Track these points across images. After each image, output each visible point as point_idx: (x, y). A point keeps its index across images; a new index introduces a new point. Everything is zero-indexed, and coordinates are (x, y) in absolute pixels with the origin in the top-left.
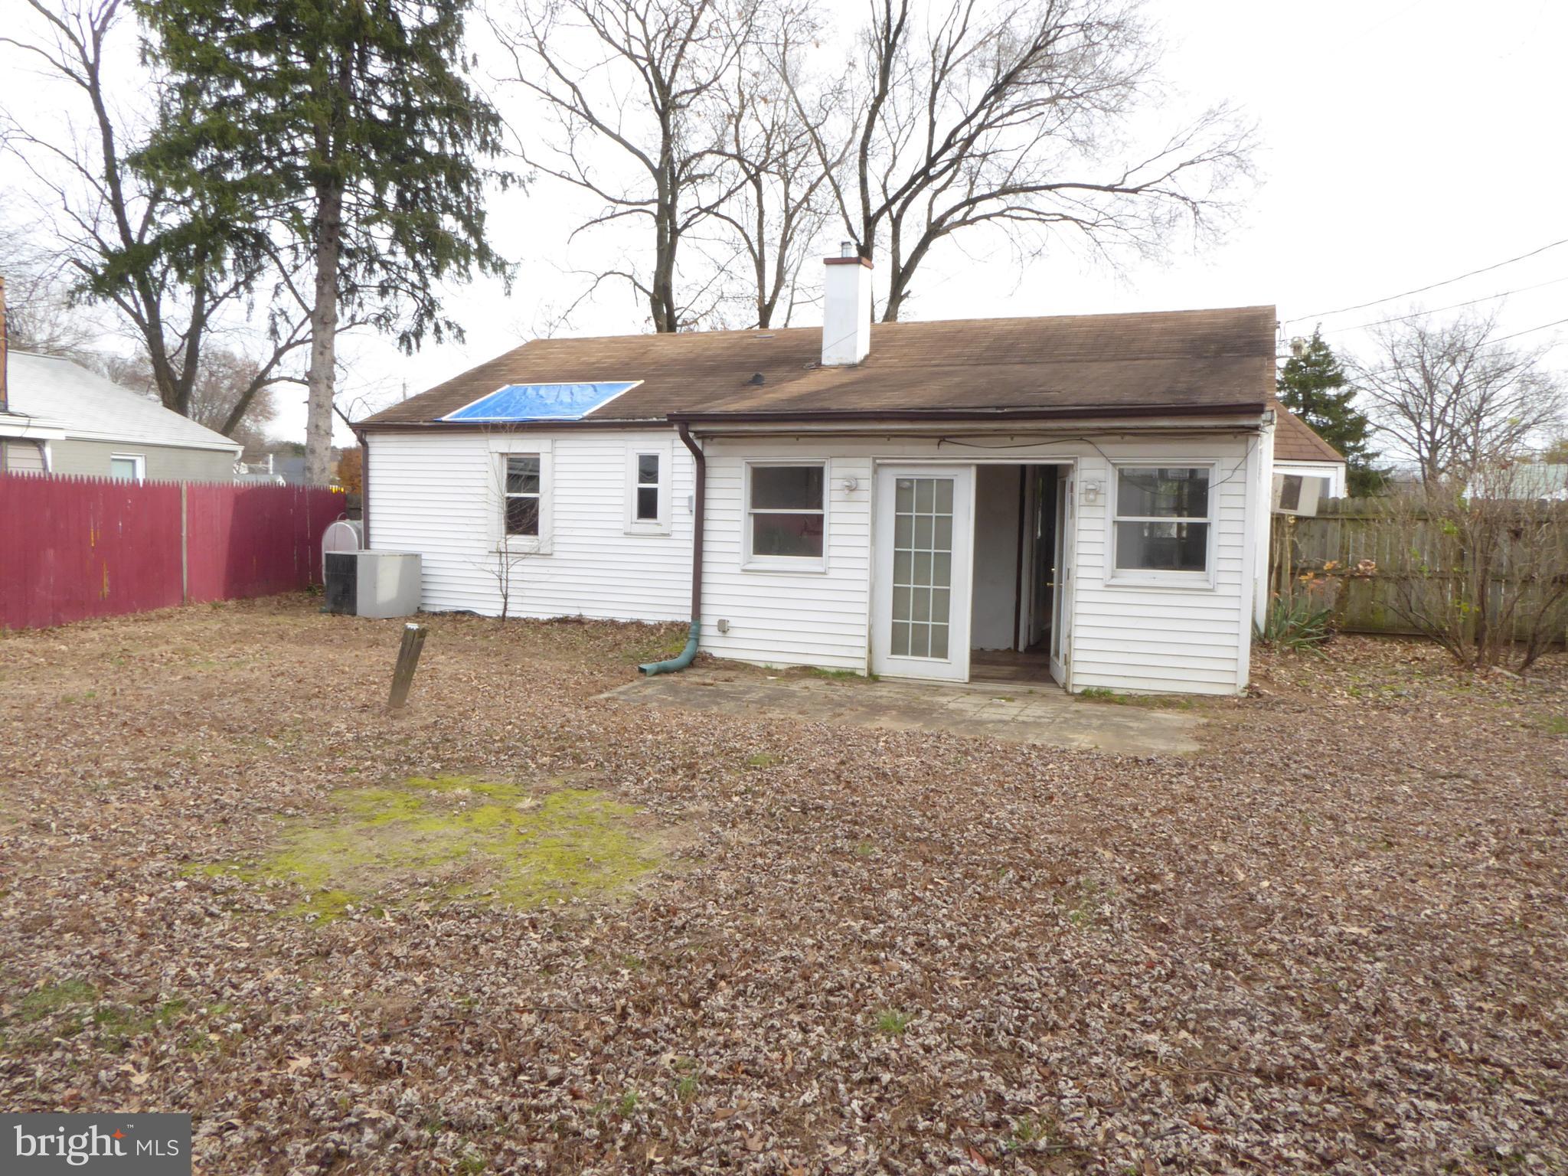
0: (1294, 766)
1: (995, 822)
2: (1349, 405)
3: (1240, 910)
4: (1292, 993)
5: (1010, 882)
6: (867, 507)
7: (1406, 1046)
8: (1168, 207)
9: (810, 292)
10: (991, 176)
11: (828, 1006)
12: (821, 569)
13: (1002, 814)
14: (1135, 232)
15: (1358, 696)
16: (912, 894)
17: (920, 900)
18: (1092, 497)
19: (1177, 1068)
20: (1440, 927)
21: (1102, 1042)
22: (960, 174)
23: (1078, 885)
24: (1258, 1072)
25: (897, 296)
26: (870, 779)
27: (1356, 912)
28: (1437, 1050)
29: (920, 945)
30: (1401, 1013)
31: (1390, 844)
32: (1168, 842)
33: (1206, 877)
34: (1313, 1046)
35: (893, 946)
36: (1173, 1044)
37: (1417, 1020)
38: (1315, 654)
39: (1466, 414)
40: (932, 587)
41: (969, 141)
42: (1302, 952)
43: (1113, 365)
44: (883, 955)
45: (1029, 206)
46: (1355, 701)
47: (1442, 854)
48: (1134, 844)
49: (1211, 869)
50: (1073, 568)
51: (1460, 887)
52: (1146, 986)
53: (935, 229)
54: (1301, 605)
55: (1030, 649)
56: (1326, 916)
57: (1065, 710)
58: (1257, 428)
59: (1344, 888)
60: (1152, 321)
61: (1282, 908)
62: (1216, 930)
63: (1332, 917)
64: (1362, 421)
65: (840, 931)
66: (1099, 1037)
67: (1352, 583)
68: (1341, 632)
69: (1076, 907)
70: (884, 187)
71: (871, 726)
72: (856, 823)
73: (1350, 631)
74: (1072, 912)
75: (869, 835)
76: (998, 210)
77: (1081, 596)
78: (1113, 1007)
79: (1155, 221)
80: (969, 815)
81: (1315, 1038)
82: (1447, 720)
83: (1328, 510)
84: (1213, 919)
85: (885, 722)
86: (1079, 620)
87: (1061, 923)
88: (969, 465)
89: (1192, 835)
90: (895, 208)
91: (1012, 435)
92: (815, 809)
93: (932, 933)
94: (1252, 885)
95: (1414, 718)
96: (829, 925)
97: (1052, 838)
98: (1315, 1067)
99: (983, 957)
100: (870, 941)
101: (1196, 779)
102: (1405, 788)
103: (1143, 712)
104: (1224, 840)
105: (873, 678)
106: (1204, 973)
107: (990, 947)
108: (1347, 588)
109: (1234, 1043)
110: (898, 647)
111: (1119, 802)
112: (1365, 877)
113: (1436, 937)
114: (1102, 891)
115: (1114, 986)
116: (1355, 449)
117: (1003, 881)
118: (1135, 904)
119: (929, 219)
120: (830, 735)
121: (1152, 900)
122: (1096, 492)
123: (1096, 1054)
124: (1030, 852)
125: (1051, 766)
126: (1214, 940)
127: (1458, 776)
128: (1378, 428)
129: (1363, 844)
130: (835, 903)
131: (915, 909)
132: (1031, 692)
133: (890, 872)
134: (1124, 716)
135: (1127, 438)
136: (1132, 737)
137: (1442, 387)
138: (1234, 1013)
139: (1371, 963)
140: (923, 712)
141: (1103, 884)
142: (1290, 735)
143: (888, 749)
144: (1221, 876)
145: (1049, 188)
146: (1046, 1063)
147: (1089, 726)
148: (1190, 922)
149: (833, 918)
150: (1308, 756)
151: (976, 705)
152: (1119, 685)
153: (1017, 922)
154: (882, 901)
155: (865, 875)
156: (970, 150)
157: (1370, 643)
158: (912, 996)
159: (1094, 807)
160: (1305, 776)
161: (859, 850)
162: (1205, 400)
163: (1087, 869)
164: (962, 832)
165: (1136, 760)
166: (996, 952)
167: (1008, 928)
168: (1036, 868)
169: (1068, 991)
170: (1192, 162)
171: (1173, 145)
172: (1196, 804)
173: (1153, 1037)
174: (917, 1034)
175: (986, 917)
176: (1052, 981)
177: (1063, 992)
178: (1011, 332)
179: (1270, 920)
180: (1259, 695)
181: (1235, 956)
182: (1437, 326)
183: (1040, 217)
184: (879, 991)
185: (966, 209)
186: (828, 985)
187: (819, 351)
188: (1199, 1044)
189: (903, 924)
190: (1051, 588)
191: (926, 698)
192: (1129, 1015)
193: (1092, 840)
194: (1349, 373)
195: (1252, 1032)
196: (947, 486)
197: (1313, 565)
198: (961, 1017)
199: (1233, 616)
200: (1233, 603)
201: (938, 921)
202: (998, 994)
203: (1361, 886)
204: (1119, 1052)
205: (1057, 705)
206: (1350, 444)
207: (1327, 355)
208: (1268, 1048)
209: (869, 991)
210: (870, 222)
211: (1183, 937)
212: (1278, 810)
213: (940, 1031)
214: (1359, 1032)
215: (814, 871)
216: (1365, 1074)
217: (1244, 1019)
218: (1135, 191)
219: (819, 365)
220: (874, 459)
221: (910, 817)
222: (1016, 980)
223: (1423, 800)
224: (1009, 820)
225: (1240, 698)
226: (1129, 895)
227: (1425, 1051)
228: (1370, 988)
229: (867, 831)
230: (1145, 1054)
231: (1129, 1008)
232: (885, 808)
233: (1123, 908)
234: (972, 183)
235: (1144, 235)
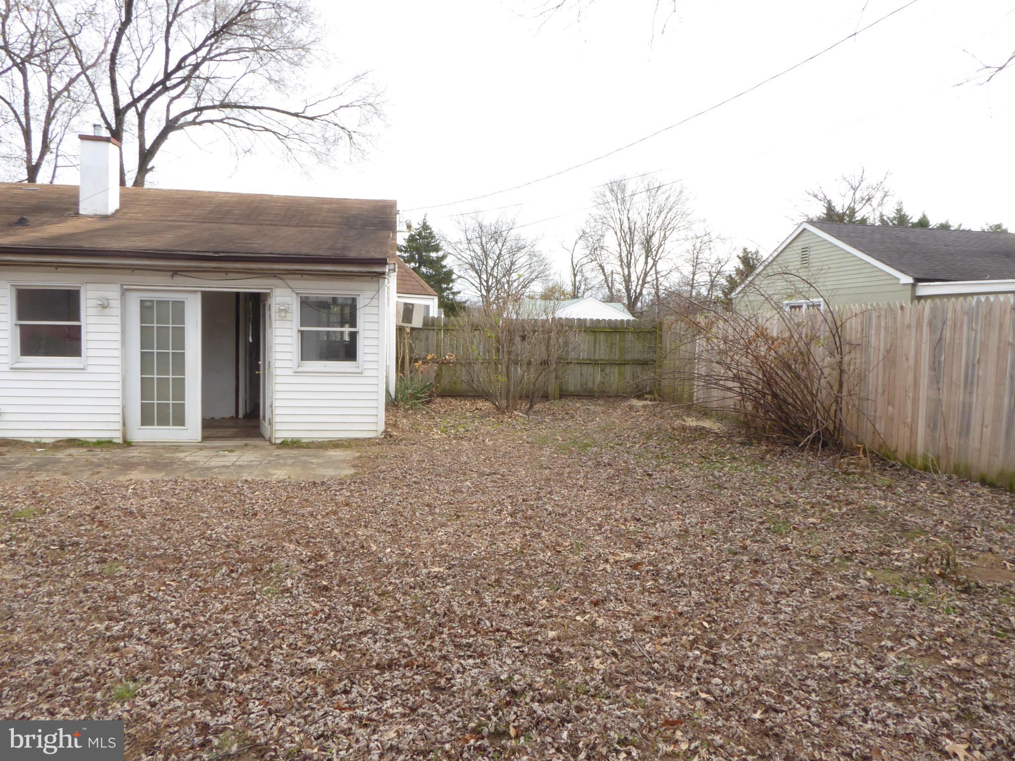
0: (409, 477)
1: (214, 536)
2: (444, 263)
3: (373, 569)
4: (399, 614)
5: (223, 575)
6: (118, 320)
7: (460, 631)
8: (332, 133)
9: (73, 159)
10: (212, 95)
11: (74, 691)
12: (81, 366)
13: (220, 529)
14: (314, 146)
15: (445, 432)
16: (149, 595)
17: (154, 599)
18: (283, 314)
19: (328, 676)
20: (481, 560)
21: (280, 670)
22: (190, 90)
23: (271, 570)
24: (377, 666)
25: (143, 169)
26: (119, 517)
27: (438, 559)
28: (475, 630)
29: (153, 631)
30: (458, 612)
31: (458, 517)
32: (331, 533)
33: (353, 552)
34: (409, 642)
35: (130, 636)
36: (327, 661)
37: (466, 615)
38: (424, 409)
39: (503, 271)
40: (171, 377)
41: (196, 67)
42: (407, 588)
43: (296, 229)
44: (122, 644)
45: (241, 118)
46: (444, 436)
47: (484, 518)
48: (310, 537)
49: (357, 546)
50: (272, 361)
51: (492, 536)
52: (312, 627)
53: (171, 125)
54: (416, 380)
55: (247, 416)
56: (421, 564)
57: (270, 455)
58: (384, 273)
59: (433, 546)
60: (323, 203)
61: (397, 563)
62: (358, 583)
63: (425, 564)
64: (450, 272)
65: (88, 633)
66: (279, 667)
67: (443, 367)
68: (438, 396)
69: (268, 585)
70: (131, 89)
71: (122, 479)
72: (105, 551)
73: (443, 395)
74: (265, 588)
75: (115, 559)
76: (220, 118)
77: (278, 380)
78: (290, 646)
79: (325, 140)
80: (195, 534)
81: (411, 638)
82: (491, 443)
83: (429, 324)
84: (355, 577)
85: (135, 475)
86: (278, 396)
87: (257, 597)
88: (196, 292)
89: (347, 526)
90: (140, 105)
91: (227, 271)
92: (72, 545)
93: (162, 621)
94: (381, 552)
95: (475, 443)
96: (78, 630)
97: (254, 541)
98: (410, 655)
99: (200, 631)
100: (112, 636)
101: (351, 491)
102: (468, 483)
103: (321, 452)
104: (366, 527)
105: (127, 444)
106: (348, 612)
107: (206, 622)
108: (441, 369)
109: (364, 652)
110: (146, 420)
111: (301, 511)
112: (444, 537)
113: (479, 566)
114: (287, 571)
115: (291, 632)
116: (447, 289)
117: (218, 575)
118: (308, 576)
119: (167, 117)
120: (87, 488)
121: (318, 572)
122: (286, 311)
123: (276, 679)
124: (239, 553)
125: (257, 493)
126: (355, 590)
127: (494, 474)
128: (460, 277)
129: (444, 519)
130: (85, 613)
131: (150, 606)
132: (246, 445)
133: (131, 582)
134: (308, 456)
135: (305, 276)
136: (313, 469)
137: (491, 255)
138: (364, 633)
139: (443, 587)
140: (166, 465)
141: (287, 566)
142: (407, 459)
143: (135, 494)
144: (363, 550)
145: (255, 108)
146: (241, 693)
147: (285, 465)
148: (343, 580)
149: (82, 624)
150: (417, 470)
151: (206, 457)
152: (305, 436)
153: (226, 602)
154: (124, 605)
155: (111, 587)
156: (197, 73)
157: (454, 401)
158: (143, 669)
159: (285, 517)
160: (415, 482)
161: (107, 571)
162: (352, 254)
163: (277, 558)
164: (190, 546)
165: (314, 483)
166: (210, 625)
167: (218, 606)
168: (242, 563)
169: (260, 641)
170: (347, 106)
171: (335, 93)
172: (350, 507)
173: (313, 660)
174: (145, 696)
175: (204, 602)
176: (249, 637)
177: (256, 643)
178: (228, 202)
179: (389, 572)
180: (391, 436)
181: (367, 598)
182: (489, 220)
183: (249, 126)
184: (117, 671)
185: (195, 114)
186: (75, 675)
187: (77, 204)
188: (342, 657)
189: (140, 619)
190: (259, 375)
191: (167, 455)
192: (300, 648)
193: (282, 539)
194: (443, 244)
195: (375, 642)
196: (179, 306)
197: (422, 356)
198: (180, 676)
199: (374, 388)
200: (374, 381)
201: (167, 611)
202: (209, 654)
203: (442, 543)
204: (292, 674)
205: (264, 452)
206: (444, 286)
207: (431, 233)
208: (384, 650)
209: (110, 673)
210: (120, 113)
211: (337, 592)
212: (398, 505)
213: (163, 690)
214: (435, 629)
215: (69, 591)
216: (437, 653)
217: (371, 635)
218: (312, 119)
219: (77, 214)
220: (122, 285)
221: (150, 541)
222: (223, 641)
223: (478, 489)
224: (225, 533)
225: (380, 439)
226: (304, 571)
227: (469, 632)
228: (443, 602)
229: (115, 555)
230: (309, 672)
231: (300, 644)
232: (130, 536)
233: (300, 580)
234: (199, 97)
235: (320, 148)
